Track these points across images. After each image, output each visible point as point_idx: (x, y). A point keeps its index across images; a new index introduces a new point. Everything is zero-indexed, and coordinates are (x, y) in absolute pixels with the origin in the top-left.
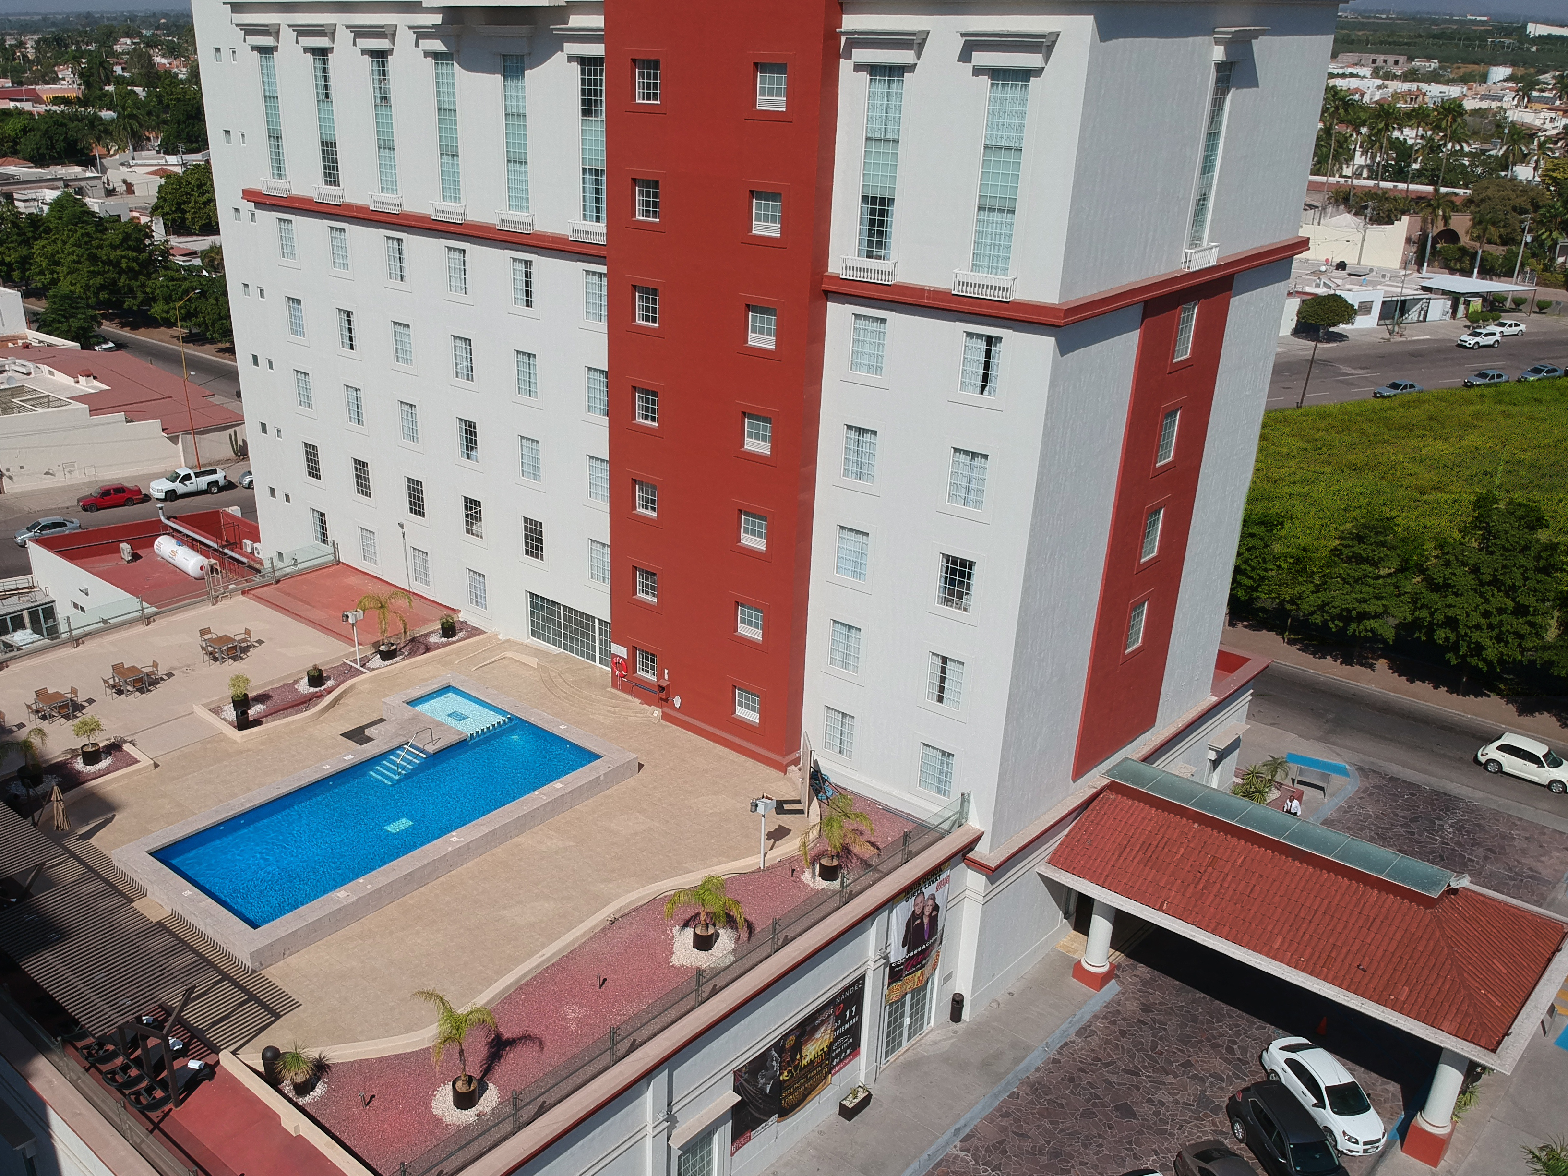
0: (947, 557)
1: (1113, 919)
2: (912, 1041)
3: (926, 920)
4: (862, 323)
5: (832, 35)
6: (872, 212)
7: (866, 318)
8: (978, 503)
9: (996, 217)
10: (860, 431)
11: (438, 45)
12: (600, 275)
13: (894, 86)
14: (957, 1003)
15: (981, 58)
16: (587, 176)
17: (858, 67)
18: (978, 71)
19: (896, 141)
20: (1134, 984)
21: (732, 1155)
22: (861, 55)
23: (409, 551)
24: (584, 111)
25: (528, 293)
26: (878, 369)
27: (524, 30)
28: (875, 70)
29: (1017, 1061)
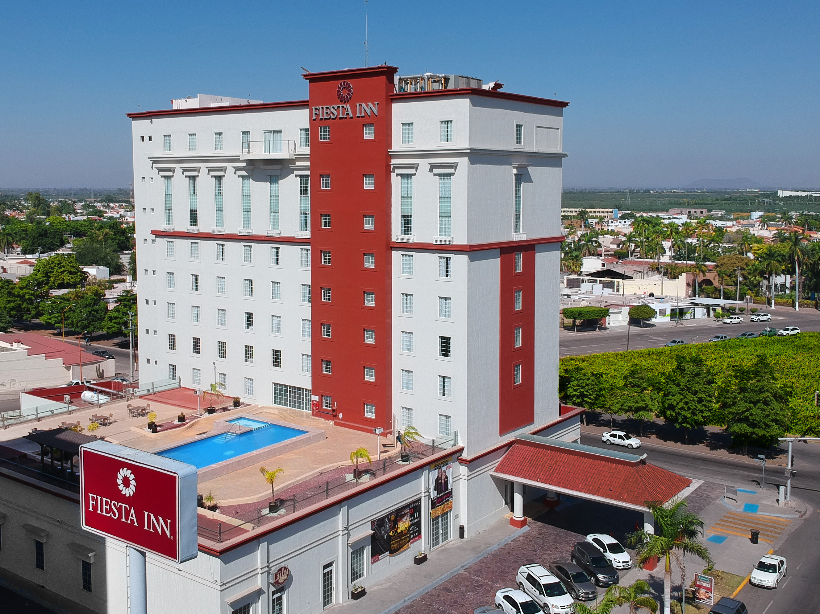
0: (440, 337)
1: (522, 494)
2: (444, 543)
3: (443, 481)
4: (404, 258)
5: (388, 166)
6: (405, 220)
7: (406, 255)
8: (449, 316)
9: (445, 219)
10: (407, 295)
11: (244, 173)
12: (307, 250)
13: (410, 181)
14: (462, 528)
15: (436, 171)
16: (302, 215)
17: (397, 175)
18: (435, 175)
19: (411, 197)
20: (536, 527)
21: (372, 563)
22: (398, 171)
23: (217, 375)
24: (301, 193)
25: (277, 260)
26: (411, 273)
27: (279, 167)
28: (402, 175)
29: (487, 548)
